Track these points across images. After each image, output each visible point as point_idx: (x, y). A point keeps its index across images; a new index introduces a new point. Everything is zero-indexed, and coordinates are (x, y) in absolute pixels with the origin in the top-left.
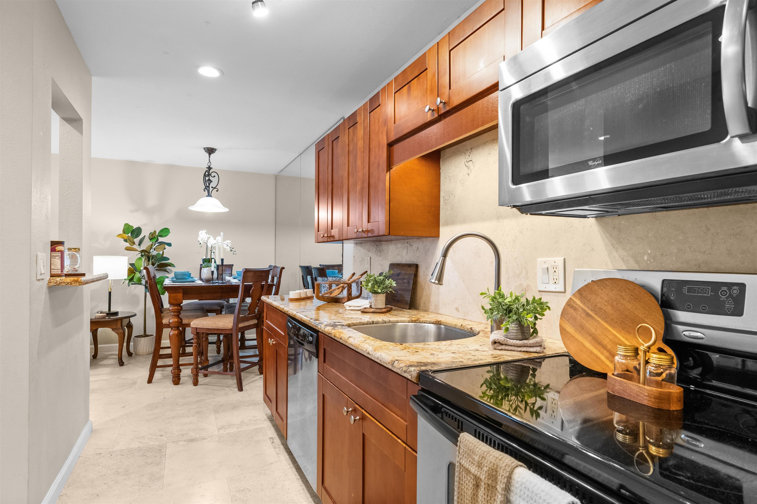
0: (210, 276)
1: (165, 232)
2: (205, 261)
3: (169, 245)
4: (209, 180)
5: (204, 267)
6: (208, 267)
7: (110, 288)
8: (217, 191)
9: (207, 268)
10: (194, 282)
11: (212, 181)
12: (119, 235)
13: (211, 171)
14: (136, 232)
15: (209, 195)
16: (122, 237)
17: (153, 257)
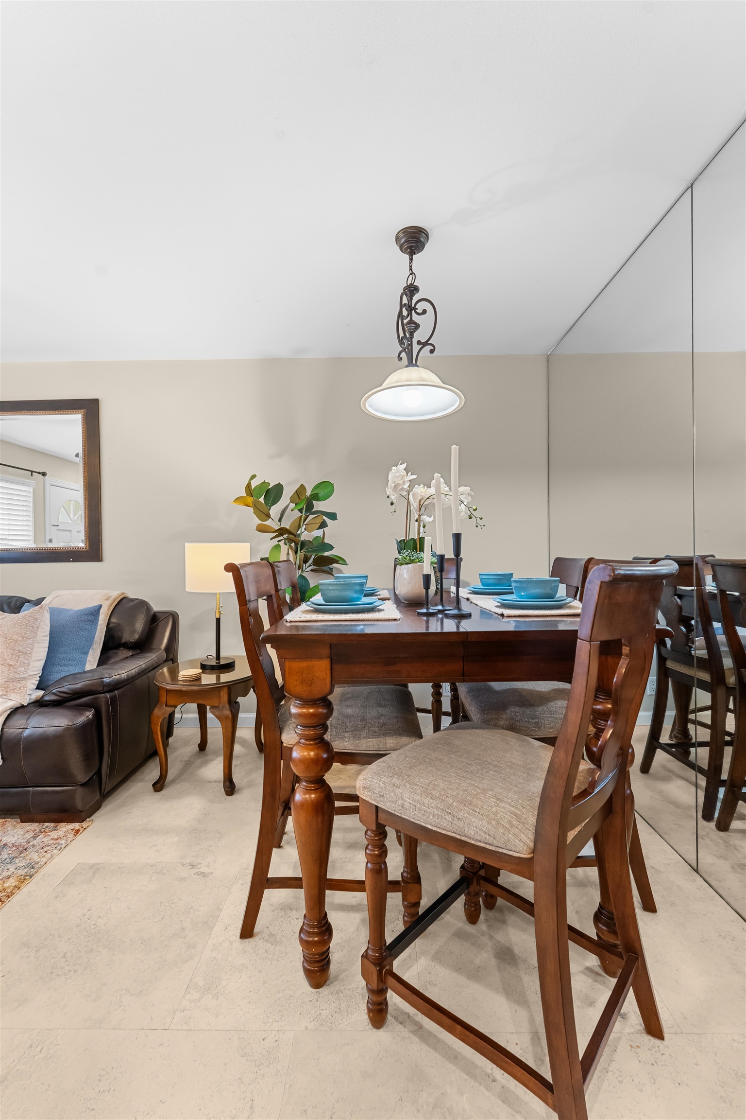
0: (419, 588)
1: (324, 489)
2: (403, 545)
3: (333, 516)
4: (412, 322)
5: (402, 564)
6: (412, 562)
7: (217, 610)
8: (432, 351)
9: (410, 566)
10: (372, 610)
11: (417, 326)
12: (238, 500)
13: (415, 299)
14: (273, 494)
15: (412, 362)
16: (246, 503)
17: (303, 544)
